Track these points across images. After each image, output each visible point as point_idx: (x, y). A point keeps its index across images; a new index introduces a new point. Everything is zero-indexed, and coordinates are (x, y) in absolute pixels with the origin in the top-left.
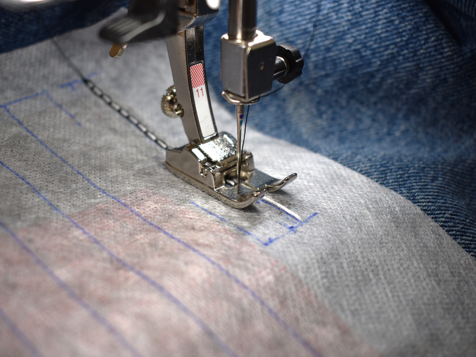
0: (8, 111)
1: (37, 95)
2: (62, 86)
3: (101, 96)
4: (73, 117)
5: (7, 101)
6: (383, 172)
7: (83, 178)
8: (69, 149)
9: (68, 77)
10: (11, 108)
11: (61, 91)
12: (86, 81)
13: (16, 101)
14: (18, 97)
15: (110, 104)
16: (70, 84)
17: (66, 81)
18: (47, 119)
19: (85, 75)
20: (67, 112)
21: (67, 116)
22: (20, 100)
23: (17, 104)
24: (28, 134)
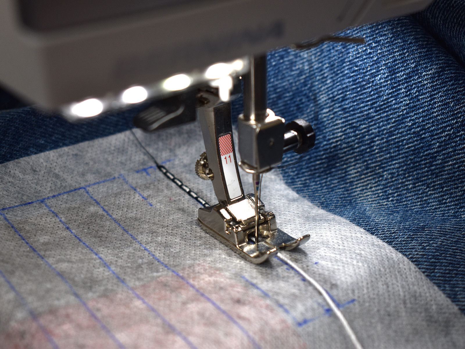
0: (87, 192)
1: (114, 178)
2: (138, 172)
3: (173, 180)
4: (144, 198)
5: (87, 184)
6: (433, 264)
7: (149, 254)
8: (139, 227)
9: (143, 163)
10: (90, 189)
11: (136, 175)
12: (160, 167)
13: (94, 184)
14: (98, 181)
15: (181, 187)
16: (145, 170)
17: (141, 167)
18: (122, 200)
19: (159, 162)
20: (140, 195)
21: (140, 198)
22: (98, 183)
23: (96, 186)
24: (104, 213)
